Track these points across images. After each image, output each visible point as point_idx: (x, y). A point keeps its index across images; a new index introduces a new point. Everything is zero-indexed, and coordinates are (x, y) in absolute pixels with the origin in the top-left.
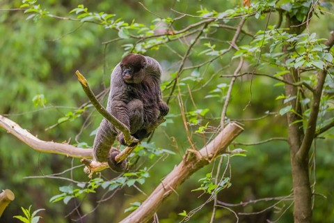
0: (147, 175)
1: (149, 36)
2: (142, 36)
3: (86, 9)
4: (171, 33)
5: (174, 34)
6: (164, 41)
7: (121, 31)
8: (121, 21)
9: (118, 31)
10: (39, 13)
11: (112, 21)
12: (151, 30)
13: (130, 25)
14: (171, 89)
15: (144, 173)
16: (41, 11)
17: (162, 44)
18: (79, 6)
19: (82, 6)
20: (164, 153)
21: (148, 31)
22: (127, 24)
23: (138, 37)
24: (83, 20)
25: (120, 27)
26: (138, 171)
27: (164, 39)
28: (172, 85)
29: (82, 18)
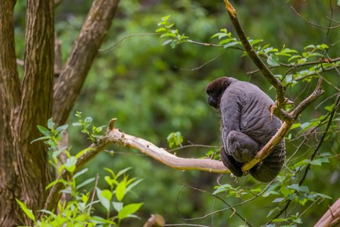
0: (299, 221)
1: (302, 64)
2: (293, 64)
3: (230, 34)
4: (326, 60)
5: (331, 62)
6: (317, 72)
7: (270, 57)
8: (270, 47)
9: (267, 58)
10: (177, 38)
11: (259, 48)
12: (303, 57)
13: (279, 51)
14: (326, 125)
15: (296, 219)
16: (179, 36)
17: (315, 74)
18: (222, 30)
19: (225, 30)
20: (318, 196)
21: (300, 58)
22: (276, 50)
23: (289, 65)
24: (226, 46)
25: (269, 53)
26: (289, 216)
27: (318, 69)
28: (328, 120)
29: (225, 44)
